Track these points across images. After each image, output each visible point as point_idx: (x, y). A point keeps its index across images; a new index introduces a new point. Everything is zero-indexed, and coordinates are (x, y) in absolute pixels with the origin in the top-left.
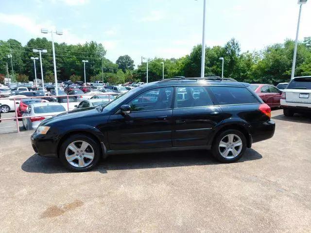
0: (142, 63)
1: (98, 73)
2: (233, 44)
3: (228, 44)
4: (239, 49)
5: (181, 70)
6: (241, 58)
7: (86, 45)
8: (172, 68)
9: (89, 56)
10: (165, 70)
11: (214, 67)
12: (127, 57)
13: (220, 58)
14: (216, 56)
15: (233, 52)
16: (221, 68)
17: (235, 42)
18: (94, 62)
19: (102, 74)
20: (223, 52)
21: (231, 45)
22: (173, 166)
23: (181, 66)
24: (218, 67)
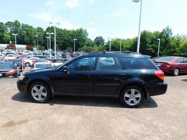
0: (108, 41)
1: (83, 46)
2: (168, 30)
3: (164, 30)
4: (171, 33)
5: (132, 46)
6: (172, 39)
7: (77, 30)
8: (126, 45)
9: (78, 37)
10: (122, 46)
11: (154, 45)
12: (101, 38)
13: (157, 39)
14: (155, 37)
15: (167, 35)
16: (158, 46)
17: (169, 29)
18: (81, 40)
19: (85, 47)
20: (161, 35)
21: (166, 30)
22: (94, 106)
23: (132, 44)
24: (156, 45)
